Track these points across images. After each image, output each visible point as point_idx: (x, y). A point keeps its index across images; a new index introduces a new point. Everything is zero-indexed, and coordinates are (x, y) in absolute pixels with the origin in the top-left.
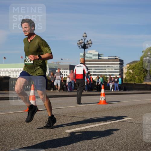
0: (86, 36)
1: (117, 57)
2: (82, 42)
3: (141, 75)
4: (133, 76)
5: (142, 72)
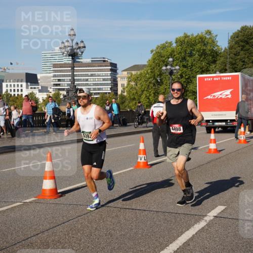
0: (74, 35)
1: (107, 59)
2: (69, 45)
3: (150, 91)
4: (137, 93)
5: (152, 85)
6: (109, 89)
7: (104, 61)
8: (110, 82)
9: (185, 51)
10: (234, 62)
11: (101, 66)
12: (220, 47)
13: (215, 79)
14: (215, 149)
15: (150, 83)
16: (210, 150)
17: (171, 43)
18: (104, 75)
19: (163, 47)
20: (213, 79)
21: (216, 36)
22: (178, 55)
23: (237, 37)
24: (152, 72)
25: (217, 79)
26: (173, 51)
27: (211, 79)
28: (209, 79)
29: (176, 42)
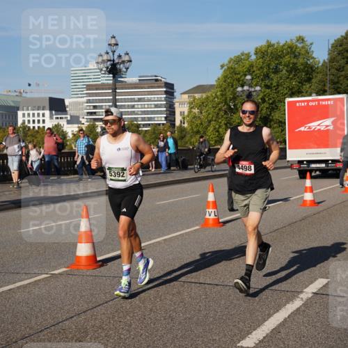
0: (117, 45)
1: (160, 78)
2: (109, 59)
3: (220, 121)
4: (201, 124)
5: (222, 113)
6: (163, 119)
7: (157, 80)
8: (165, 109)
9: (269, 65)
10: (336, 80)
11: (152, 87)
12: (317, 60)
13: (310, 104)
14: (311, 201)
15: (220, 110)
16: (305, 201)
17: (248, 55)
18: (156, 99)
19: (238, 60)
20: (308, 104)
21: (311, 44)
22: (258, 72)
23: (341, 46)
24: (222, 95)
25: (314, 104)
26: (252, 66)
27: (306, 104)
28: (303, 104)
29: (256, 53)
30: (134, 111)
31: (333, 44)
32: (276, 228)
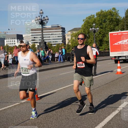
0: (43, 13)
2: (40, 19)
4: (76, 43)
6: (61, 41)
7: (58, 27)
8: (62, 38)
9: (102, 19)
11: (56, 29)
12: (121, 17)
13: (119, 34)
14: (120, 72)
16: (118, 72)
17: (94, 16)
18: (58, 34)
19: (90, 18)
20: (118, 34)
21: (118, 11)
22: (98, 22)
24: (84, 32)
25: (120, 34)
26: (95, 20)
27: (117, 34)
28: (116, 34)
29: (97, 15)
30: (50, 39)
31: (127, 10)
32: (107, 83)
